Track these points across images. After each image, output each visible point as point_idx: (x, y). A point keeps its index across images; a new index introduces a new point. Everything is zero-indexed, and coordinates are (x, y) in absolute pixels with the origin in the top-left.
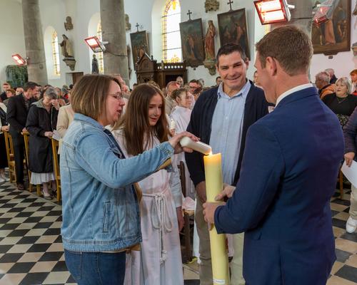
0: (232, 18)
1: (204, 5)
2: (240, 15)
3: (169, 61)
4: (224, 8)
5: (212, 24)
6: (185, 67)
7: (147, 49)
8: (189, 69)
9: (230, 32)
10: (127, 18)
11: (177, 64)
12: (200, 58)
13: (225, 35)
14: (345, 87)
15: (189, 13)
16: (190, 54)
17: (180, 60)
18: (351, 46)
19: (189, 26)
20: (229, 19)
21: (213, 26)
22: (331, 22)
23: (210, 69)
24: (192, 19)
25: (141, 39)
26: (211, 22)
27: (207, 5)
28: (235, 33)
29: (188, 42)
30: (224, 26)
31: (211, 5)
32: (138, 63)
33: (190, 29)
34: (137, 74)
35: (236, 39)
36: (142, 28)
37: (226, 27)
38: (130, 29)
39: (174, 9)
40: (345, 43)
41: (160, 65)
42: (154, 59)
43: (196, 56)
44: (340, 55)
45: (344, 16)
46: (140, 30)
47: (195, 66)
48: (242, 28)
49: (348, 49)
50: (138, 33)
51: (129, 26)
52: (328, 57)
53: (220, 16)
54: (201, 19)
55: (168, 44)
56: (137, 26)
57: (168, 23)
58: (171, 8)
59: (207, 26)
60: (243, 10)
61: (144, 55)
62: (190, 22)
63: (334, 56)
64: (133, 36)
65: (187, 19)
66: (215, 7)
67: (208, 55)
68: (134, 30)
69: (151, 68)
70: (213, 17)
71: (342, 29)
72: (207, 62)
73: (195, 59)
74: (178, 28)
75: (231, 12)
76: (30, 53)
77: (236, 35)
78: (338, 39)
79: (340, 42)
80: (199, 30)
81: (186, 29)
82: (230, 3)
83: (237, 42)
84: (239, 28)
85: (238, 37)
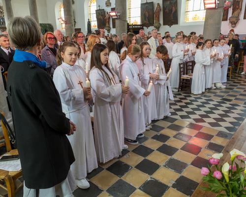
0: (170, 2)
6: (143, 27)
8: (145, 28)
11: (139, 25)
12: (151, 22)
13: (166, 11)
18: (228, 18)
19: (146, 5)
21: (160, 6)
26: (158, 4)
28: (171, 10)
29: (145, 14)
30: (165, 6)
33: (147, 7)
35: (171, 13)
37: (167, 7)
38: (110, 5)
40: (225, 17)
41: (130, 25)
43: (149, 21)
47: (148, 26)
49: (226, 20)
53: (164, 1)
54: (153, 2)
62: (147, 3)
65: (145, 2)
67: (156, 21)
68: (113, 6)
70: (160, 1)
73: (148, 22)
74: (140, 6)
77: (172, 11)
80: (152, 8)
81: (144, 7)
83: (172, 15)
84: (174, 8)
85: (173, 12)
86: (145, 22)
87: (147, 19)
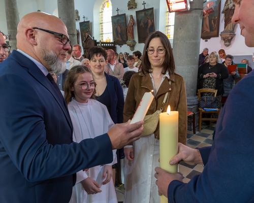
0: (145, 14)
1: (127, 5)
2: (150, 12)
3: (104, 40)
4: (140, 7)
5: (132, 18)
6: (115, 45)
7: (91, 32)
8: (117, 46)
9: (144, 23)
10: (77, 12)
11: (109, 43)
12: (124, 39)
13: (141, 25)
14: (215, 58)
15: (118, 10)
16: (118, 37)
17: (112, 41)
18: (220, 33)
19: (117, 18)
20: (143, 14)
21: (133, 19)
22: (208, 18)
23: (130, 46)
24: (119, 14)
25: (87, 26)
26: (132, 17)
27: (129, 5)
29: (117, 29)
30: (139, 19)
31: (132, 5)
32: (85, 42)
33: (118, 20)
34: (84, 49)
35: (147, 28)
36: (87, 19)
37: (141, 20)
38: (79, 19)
39: (108, 7)
40: (216, 31)
41: (98, 43)
42: (95, 39)
43: (122, 38)
44: (212, 39)
45: (216, 14)
46: (86, 21)
47: (121, 45)
48: (151, 21)
49: (217, 36)
50: (84, 22)
51: (79, 17)
52: (204, 40)
53: (137, 12)
54: (125, 14)
55: (104, 30)
56: (84, 17)
57: (104, 16)
58: (106, 7)
59: (129, 19)
60: (153, 8)
61: (88, 36)
62: (118, 16)
63: (208, 40)
64: (81, 24)
65: (116, 14)
66: (134, 7)
67: (129, 37)
68: (82, 20)
69: (93, 45)
70: (133, 13)
71: (214, 22)
72: (129, 42)
73: (121, 40)
74: (110, 20)
75: (145, 10)
76: (10, 31)
77: (148, 25)
78: (211, 29)
79: (213, 31)
80: (124, 21)
81: (115, 20)
82: (144, 4)
83: (148, 29)
84: (150, 21)
85: (149, 27)
86: (117, 39)
87: (119, 35)
